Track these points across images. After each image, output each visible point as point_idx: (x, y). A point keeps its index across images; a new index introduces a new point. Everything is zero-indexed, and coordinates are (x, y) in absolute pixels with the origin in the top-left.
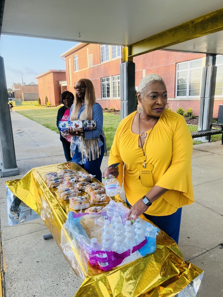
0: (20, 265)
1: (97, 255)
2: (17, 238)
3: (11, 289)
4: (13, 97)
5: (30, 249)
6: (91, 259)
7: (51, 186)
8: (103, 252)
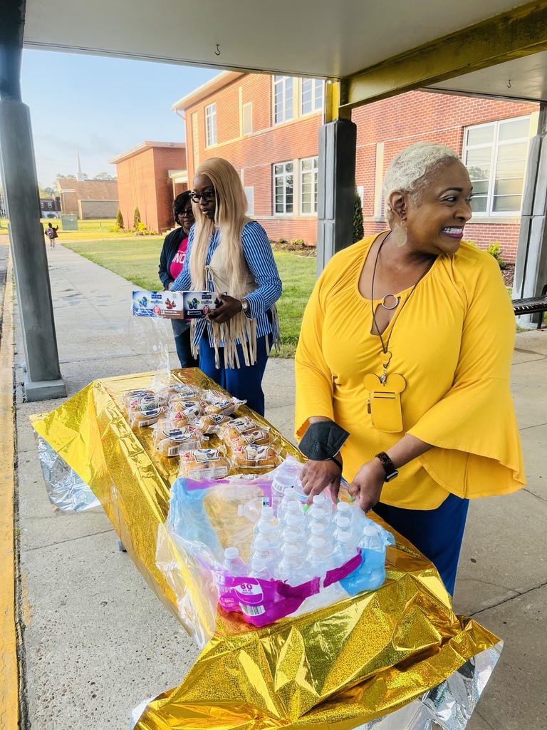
0: (62, 610)
1: (238, 588)
2: (56, 546)
3: (38, 665)
4: (56, 208)
5: (88, 573)
6: (225, 596)
7: (137, 423)
8: (253, 581)
